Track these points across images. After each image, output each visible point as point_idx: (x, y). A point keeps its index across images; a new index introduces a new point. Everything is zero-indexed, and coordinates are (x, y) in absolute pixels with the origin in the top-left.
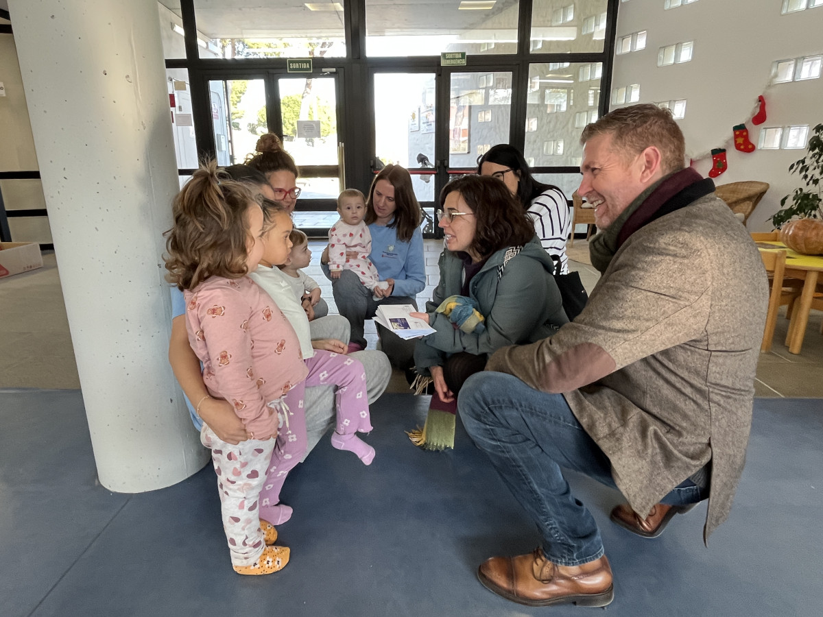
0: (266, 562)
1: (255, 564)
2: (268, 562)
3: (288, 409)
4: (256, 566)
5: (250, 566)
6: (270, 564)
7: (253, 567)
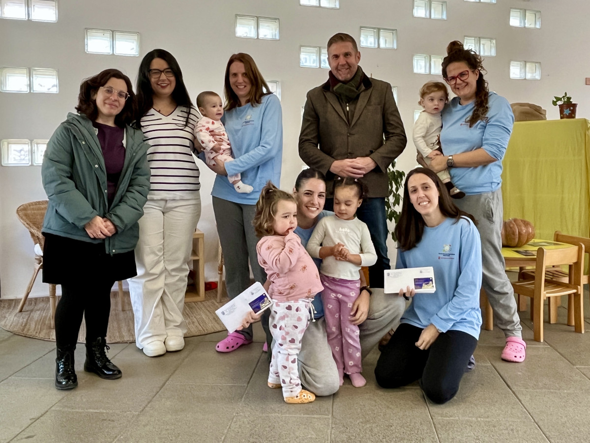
0: (303, 396)
1: (297, 397)
2: (304, 396)
3: (314, 308)
4: (298, 398)
5: (294, 397)
6: (306, 397)
7: (296, 398)
